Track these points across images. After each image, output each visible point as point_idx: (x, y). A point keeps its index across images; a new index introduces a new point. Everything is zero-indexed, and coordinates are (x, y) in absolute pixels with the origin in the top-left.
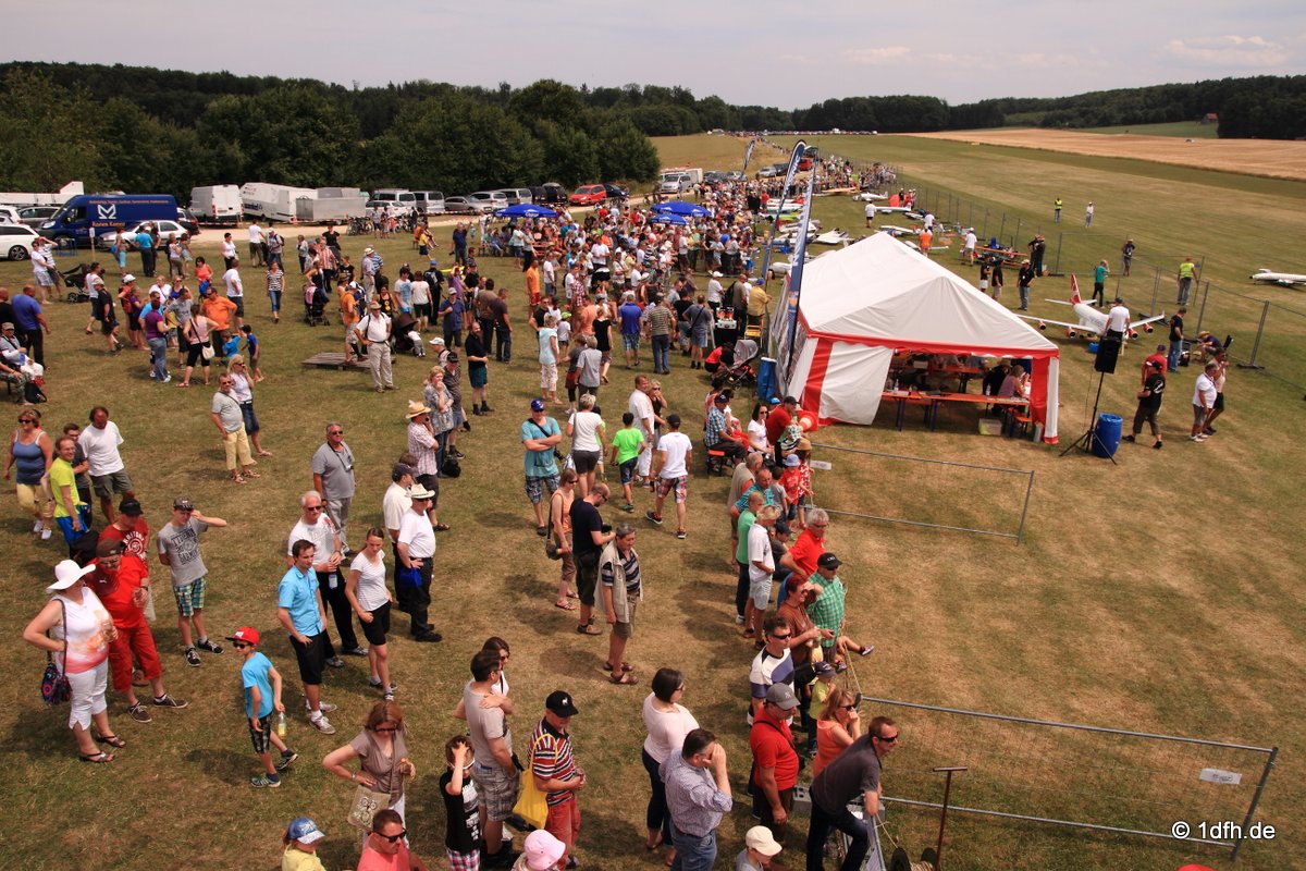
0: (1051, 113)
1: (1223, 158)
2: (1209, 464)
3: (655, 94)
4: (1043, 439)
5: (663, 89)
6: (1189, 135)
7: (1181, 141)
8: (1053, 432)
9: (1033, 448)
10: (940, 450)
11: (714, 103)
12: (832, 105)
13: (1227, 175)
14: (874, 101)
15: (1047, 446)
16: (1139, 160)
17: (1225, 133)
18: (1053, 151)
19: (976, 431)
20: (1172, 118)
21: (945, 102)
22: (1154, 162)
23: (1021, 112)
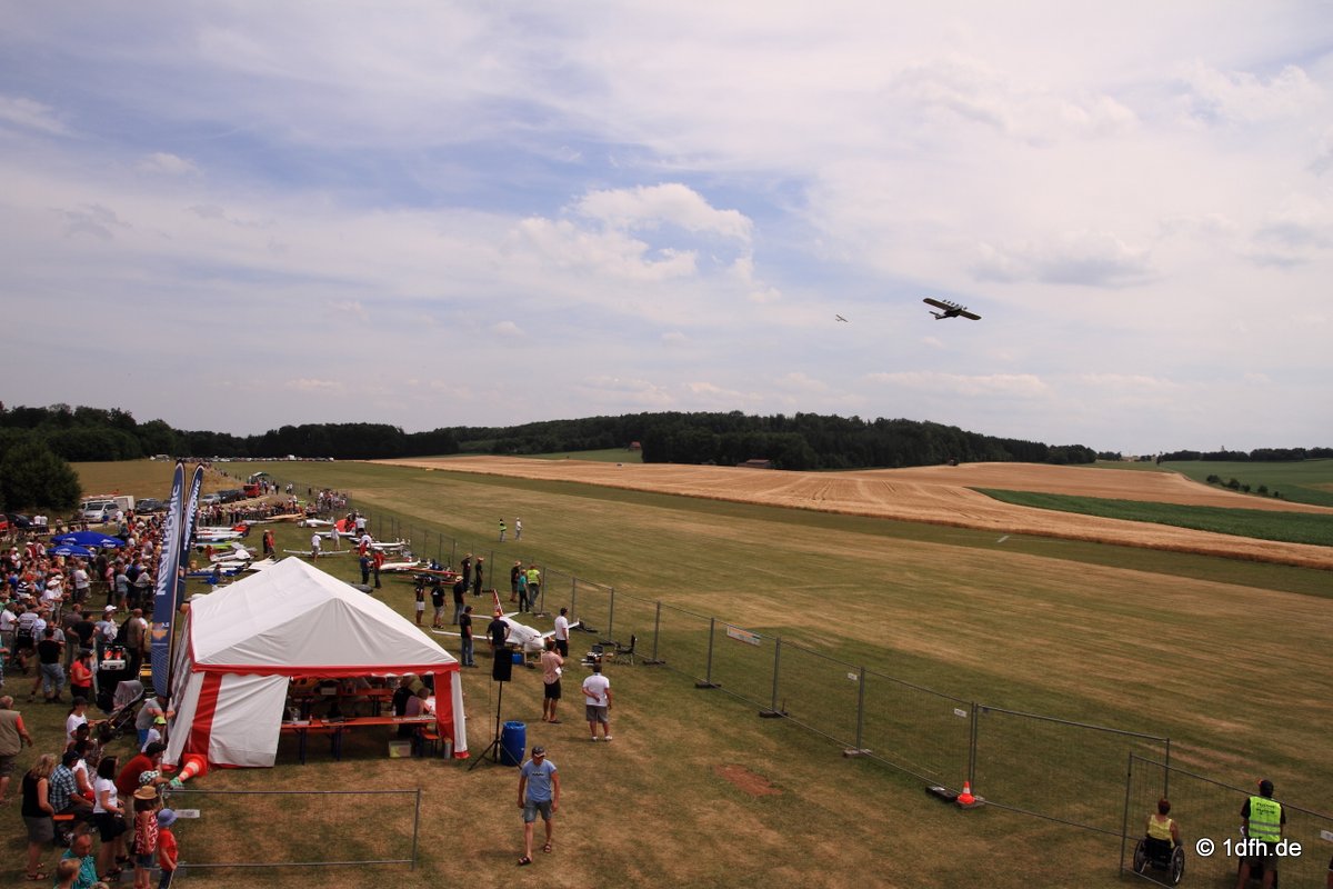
0: (500, 441)
1: (646, 480)
2: (610, 759)
3: (87, 415)
4: (453, 754)
5: (99, 411)
6: (619, 461)
7: (612, 466)
8: (463, 746)
9: (444, 764)
10: (343, 779)
11: (158, 428)
12: (288, 431)
13: (648, 495)
14: (331, 428)
15: (458, 761)
16: (576, 482)
17: (650, 458)
18: (501, 476)
19: (386, 755)
20: (605, 445)
21: (401, 430)
22: (589, 484)
23: (472, 439)
